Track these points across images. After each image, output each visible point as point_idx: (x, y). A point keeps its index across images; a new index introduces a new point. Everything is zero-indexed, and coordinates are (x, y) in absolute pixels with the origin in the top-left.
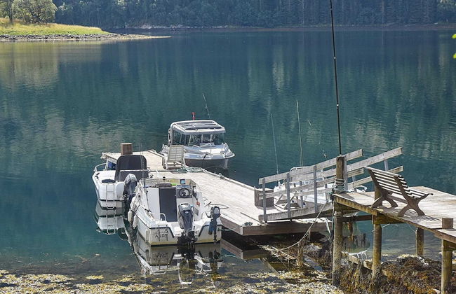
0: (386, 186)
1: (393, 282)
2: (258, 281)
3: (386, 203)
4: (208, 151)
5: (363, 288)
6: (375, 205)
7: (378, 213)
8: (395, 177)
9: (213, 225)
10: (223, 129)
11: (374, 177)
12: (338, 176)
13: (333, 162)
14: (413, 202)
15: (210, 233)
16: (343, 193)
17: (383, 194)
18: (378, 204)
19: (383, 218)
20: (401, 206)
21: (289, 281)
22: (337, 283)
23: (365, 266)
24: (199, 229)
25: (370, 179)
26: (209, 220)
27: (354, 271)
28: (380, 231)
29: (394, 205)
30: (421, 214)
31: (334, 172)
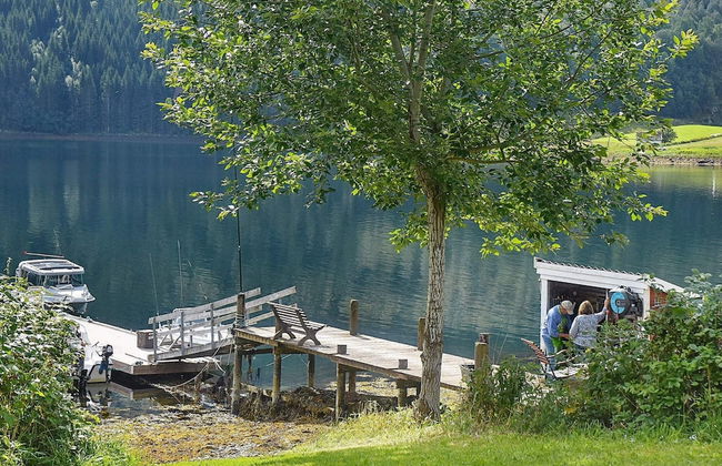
0: (286, 320)
1: (291, 406)
2: (161, 412)
3: (285, 335)
4: (68, 293)
5: (263, 414)
6: (276, 337)
7: (279, 343)
8: (297, 311)
9: (105, 364)
10: (82, 269)
11: (275, 312)
12: (239, 312)
13: (234, 299)
14: (311, 333)
15: (101, 372)
16: (244, 327)
17: (283, 327)
18: (278, 336)
19: (283, 349)
20: (299, 337)
21: (191, 411)
22: (236, 412)
23: (265, 394)
24: (89, 369)
25: (272, 314)
26: (101, 359)
27: (253, 400)
28: (279, 361)
29: (293, 337)
30: (318, 343)
31: (234, 309)
